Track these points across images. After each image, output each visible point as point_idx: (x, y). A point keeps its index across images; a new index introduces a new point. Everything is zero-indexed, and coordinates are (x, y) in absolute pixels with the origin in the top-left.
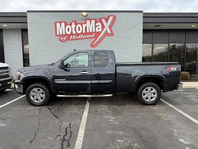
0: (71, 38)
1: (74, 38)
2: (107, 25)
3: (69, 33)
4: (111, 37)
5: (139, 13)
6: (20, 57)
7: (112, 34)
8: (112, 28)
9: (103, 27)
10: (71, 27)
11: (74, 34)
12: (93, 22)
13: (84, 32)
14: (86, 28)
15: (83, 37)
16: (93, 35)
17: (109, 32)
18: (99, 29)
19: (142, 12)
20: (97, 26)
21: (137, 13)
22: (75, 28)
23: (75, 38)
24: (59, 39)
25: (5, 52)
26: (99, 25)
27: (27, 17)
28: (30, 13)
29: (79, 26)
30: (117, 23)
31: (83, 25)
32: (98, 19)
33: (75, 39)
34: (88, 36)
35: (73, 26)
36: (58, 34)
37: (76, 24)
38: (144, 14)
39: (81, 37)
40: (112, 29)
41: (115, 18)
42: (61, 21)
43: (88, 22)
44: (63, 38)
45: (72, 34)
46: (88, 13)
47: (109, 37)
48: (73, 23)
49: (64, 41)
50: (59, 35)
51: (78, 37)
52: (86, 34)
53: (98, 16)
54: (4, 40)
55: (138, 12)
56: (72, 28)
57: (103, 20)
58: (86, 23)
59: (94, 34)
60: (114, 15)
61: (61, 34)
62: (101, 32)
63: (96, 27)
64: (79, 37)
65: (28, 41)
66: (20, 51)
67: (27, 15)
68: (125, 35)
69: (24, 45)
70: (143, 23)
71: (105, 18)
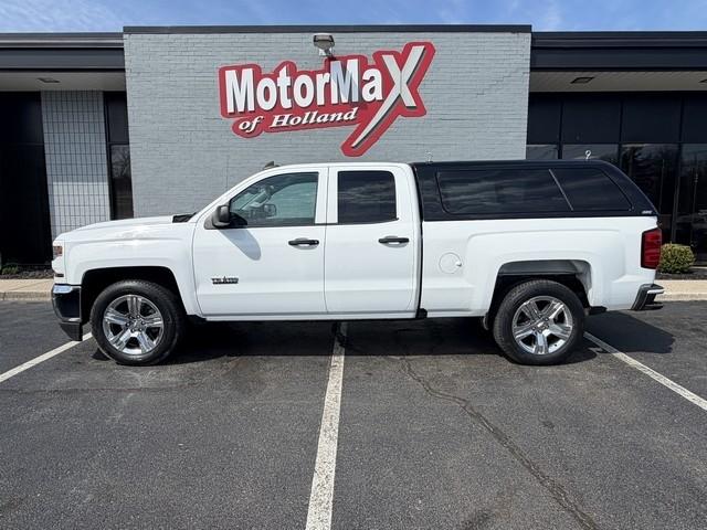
0: (274, 125)
1: (284, 124)
2: (401, 77)
3: (267, 106)
4: (414, 119)
5: (516, 35)
6: (100, 187)
7: (419, 110)
8: (420, 87)
9: (388, 84)
10: (276, 82)
12: (353, 65)
13: (321, 101)
15: (319, 120)
16: (353, 113)
17: (409, 101)
18: (372, 91)
19: (526, 29)
21: (509, 35)
22: (290, 89)
23: (288, 122)
24: (235, 128)
25: (48, 172)
26: (372, 78)
27: (122, 49)
28: (133, 36)
29: (304, 79)
30: (439, 68)
31: (319, 76)
32: (369, 55)
33: (288, 128)
34: (333, 116)
35: (284, 80)
36: (230, 109)
37: (293, 74)
38: (536, 37)
39: (312, 121)
40: (421, 90)
41: (429, 51)
42: (243, 63)
43: (337, 66)
44: (248, 124)
46: (336, 36)
47: (409, 120)
48: (283, 72)
49: (251, 135)
50: (236, 113)
51: (299, 119)
52: (329, 107)
53: (369, 44)
54: (45, 130)
55: (513, 32)
56: (278, 89)
58: (327, 69)
59: (355, 109)
60: (428, 41)
61: (241, 108)
62: (382, 102)
63: (362, 83)
64: (303, 118)
65: (128, 135)
66: (100, 169)
67: (123, 44)
68: (467, 112)
69: (112, 147)
70: (531, 68)
71: (394, 53)
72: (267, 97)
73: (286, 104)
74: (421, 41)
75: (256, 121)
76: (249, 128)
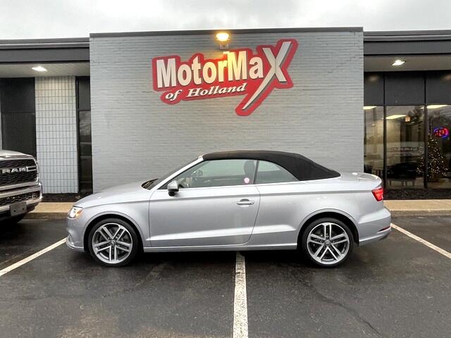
0: (190, 95)
3: (185, 83)
4: (285, 90)
5: (352, 34)
6: (71, 140)
7: (289, 84)
9: (267, 67)
10: (191, 68)
11: (198, 86)
12: (243, 55)
15: (220, 92)
16: (244, 87)
17: (282, 78)
18: (256, 72)
19: (360, 29)
20: (253, 65)
21: (349, 33)
23: (199, 94)
24: (163, 98)
26: (256, 63)
27: (88, 48)
28: (96, 39)
29: (210, 65)
30: (301, 56)
31: (220, 63)
32: (254, 48)
33: (199, 98)
34: (230, 89)
35: (196, 65)
37: (203, 62)
38: (366, 34)
39: (215, 92)
40: (290, 71)
41: (295, 45)
42: (167, 55)
43: (231, 56)
44: (172, 95)
47: (281, 90)
48: (196, 60)
49: (174, 102)
51: (207, 91)
52: (227, 83)
53: (254, 41)
54: (37, 102)
55: (350, 31)
56: (192, 71)
58: (225, 58)
59: (245, 84)
60: (294, 38)
61: (167, 85)
62: (263, 79)
63: (249, 67)
64: (209, 91)
65: (90, 104)
66: (71, 127)
67: (89, 44)
68: (321, 85)
69: (81, 112)
70: (364, 55)
71: (271, 47)
72: (185, 77)
73: (198, 81)
74: (289, 38)
75: (177, 93)
76: (173, 97)
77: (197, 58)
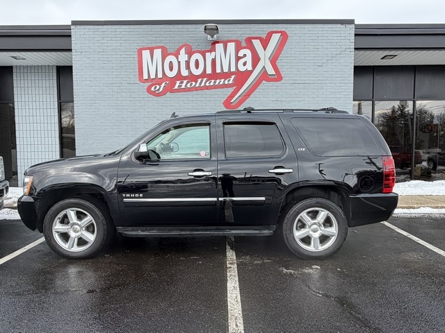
0: (176, 87)
1: (183, 86)
2: (265, 55)
3: (171, 74)
4: (274, 84)
5: (344, 26)
6: (53, 132)
7: (278, 77)
8: (277, 61)
9: (256, 60)
10: (177, 58)
11: (185, 78)
12: (231, 46)
13: (209, 71)
14: (214, 62)
15: (207, 84)
16: (232, 79)
17: (271, 71)
18: (245, 64)
19: (351, 22)
20: (241, 58)
21: (339, 26)
22: (188, 63)
23: (186, 86)
24: (149, 90)
25: (17, 121)
26: (245, 56)
27: (70, 36)
28: (78, 27)
29: (197, 56)
30: (291, 48)
31: (208, 54)
32: (243, 40)
33: (186, 90)
34: (218, 81)
35: (183, 56)
36: (145, 77)
37: (190, 53)
38: (358, 27)
39: (203, 85)
40: (279, 63)
41: (284, 36)
42: (154, 45)
43: (219, 47)
44: (158, 87)
45: (179, 76)
46: (219, 26)
47: (270, 84)
48: (183, 51)
49: (159, 95)
50: (149, 79)
51: (194, 83)
52: (214, 76)
53: (243, 32)
54: (15, 93)
55: (342, 24)
56: (179, 63)
57: (257, 43)
58: (213, 50)
59: (233, 77)
60: (283, 30)
61: (153, 76)
62: (251, 72)
63: (238, 59)
64: (196, 82)
65: (73, 95)
66: (53, 119)
67: (70, 32)
68: (311, 78)
69: (62, 104)
70: (355, 49)
71: (260, 39)
72: (171, 69)
73: (185, 73)
74: (279, 30)
75: (163, 84)
76: (159, 90)
77: (184, 49)
